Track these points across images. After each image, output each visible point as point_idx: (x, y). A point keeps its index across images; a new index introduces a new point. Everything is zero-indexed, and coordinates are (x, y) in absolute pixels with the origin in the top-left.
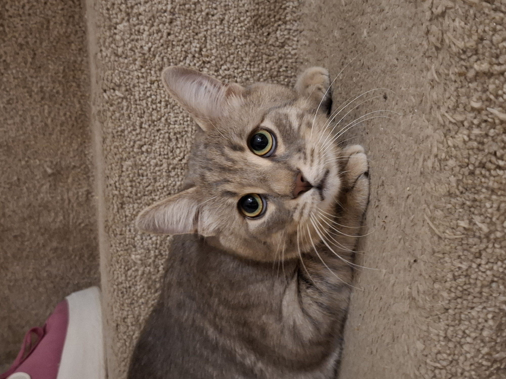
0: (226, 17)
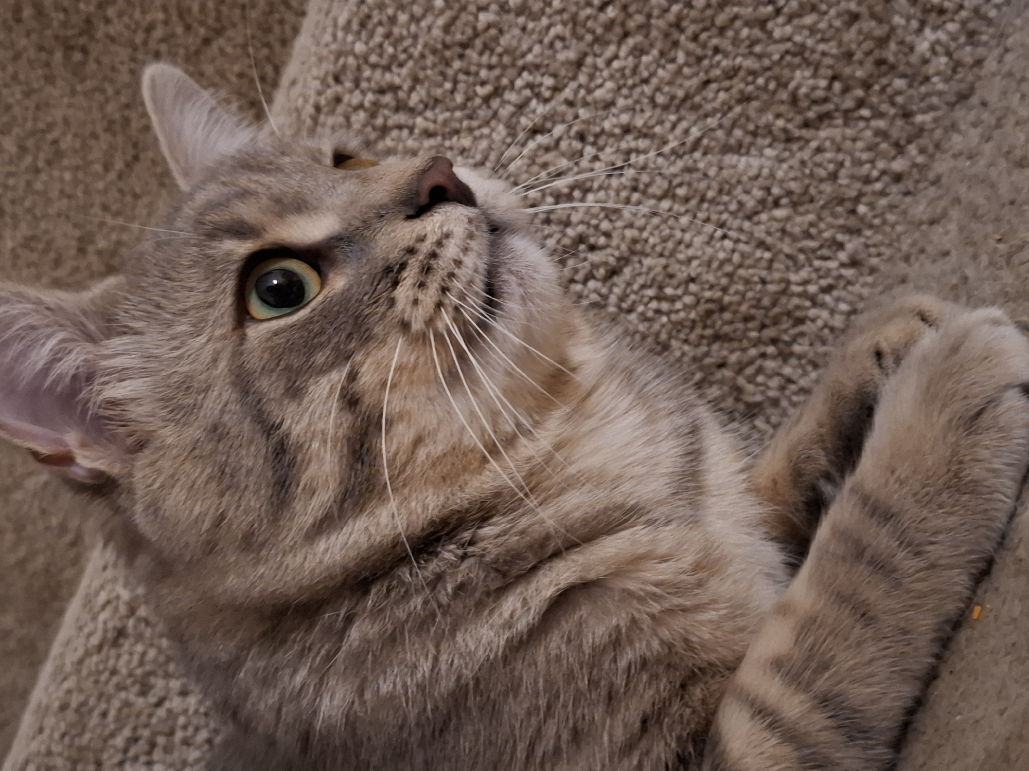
0: (627, 271)
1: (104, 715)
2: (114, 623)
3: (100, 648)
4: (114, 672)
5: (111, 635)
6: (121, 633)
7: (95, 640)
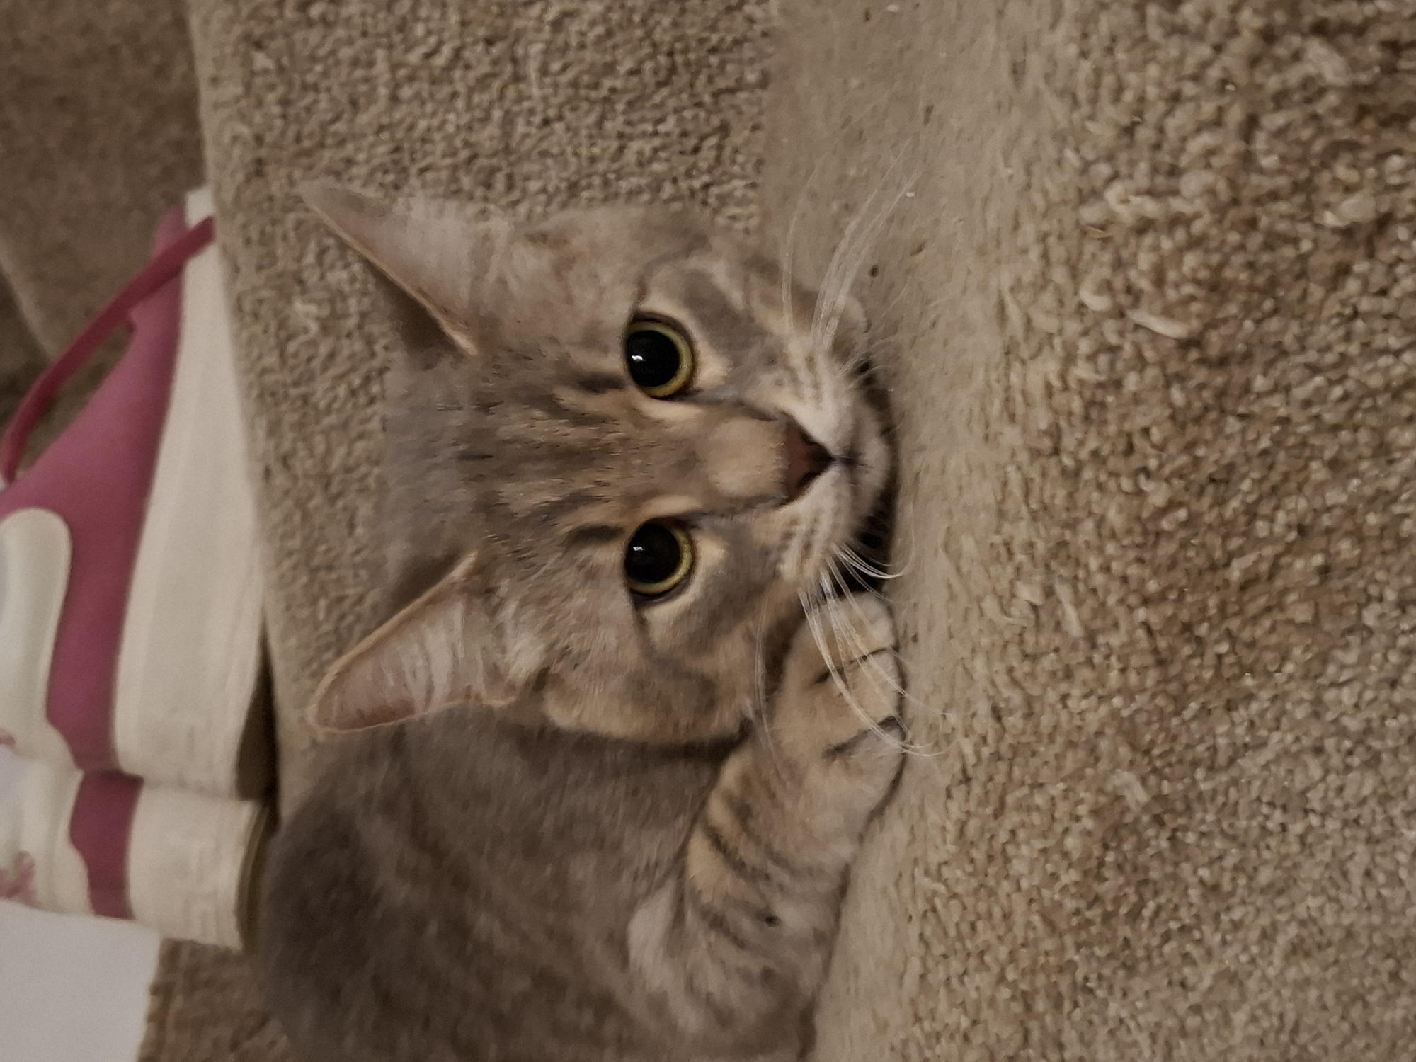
1: (285, 238)
2: (249, 157)
3: (248, 180)
4: (271, 198)
5: (252, 168)
6: (260, 162)
7: (240, 177)
